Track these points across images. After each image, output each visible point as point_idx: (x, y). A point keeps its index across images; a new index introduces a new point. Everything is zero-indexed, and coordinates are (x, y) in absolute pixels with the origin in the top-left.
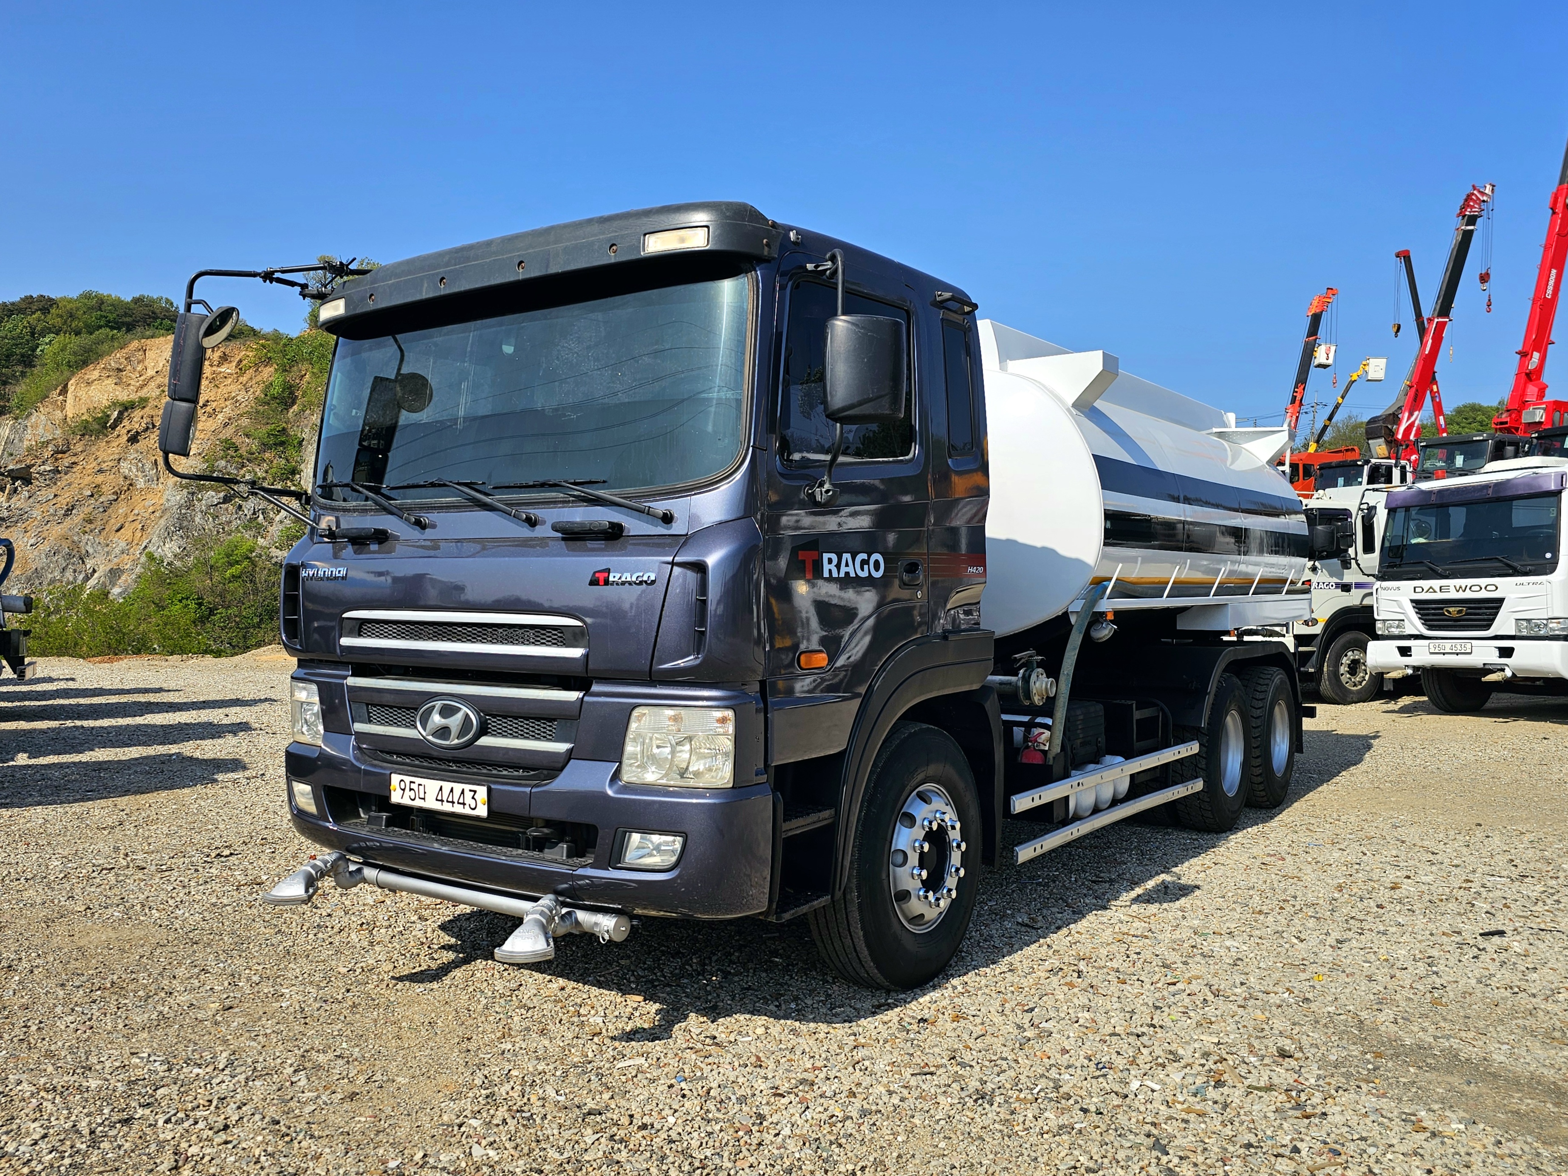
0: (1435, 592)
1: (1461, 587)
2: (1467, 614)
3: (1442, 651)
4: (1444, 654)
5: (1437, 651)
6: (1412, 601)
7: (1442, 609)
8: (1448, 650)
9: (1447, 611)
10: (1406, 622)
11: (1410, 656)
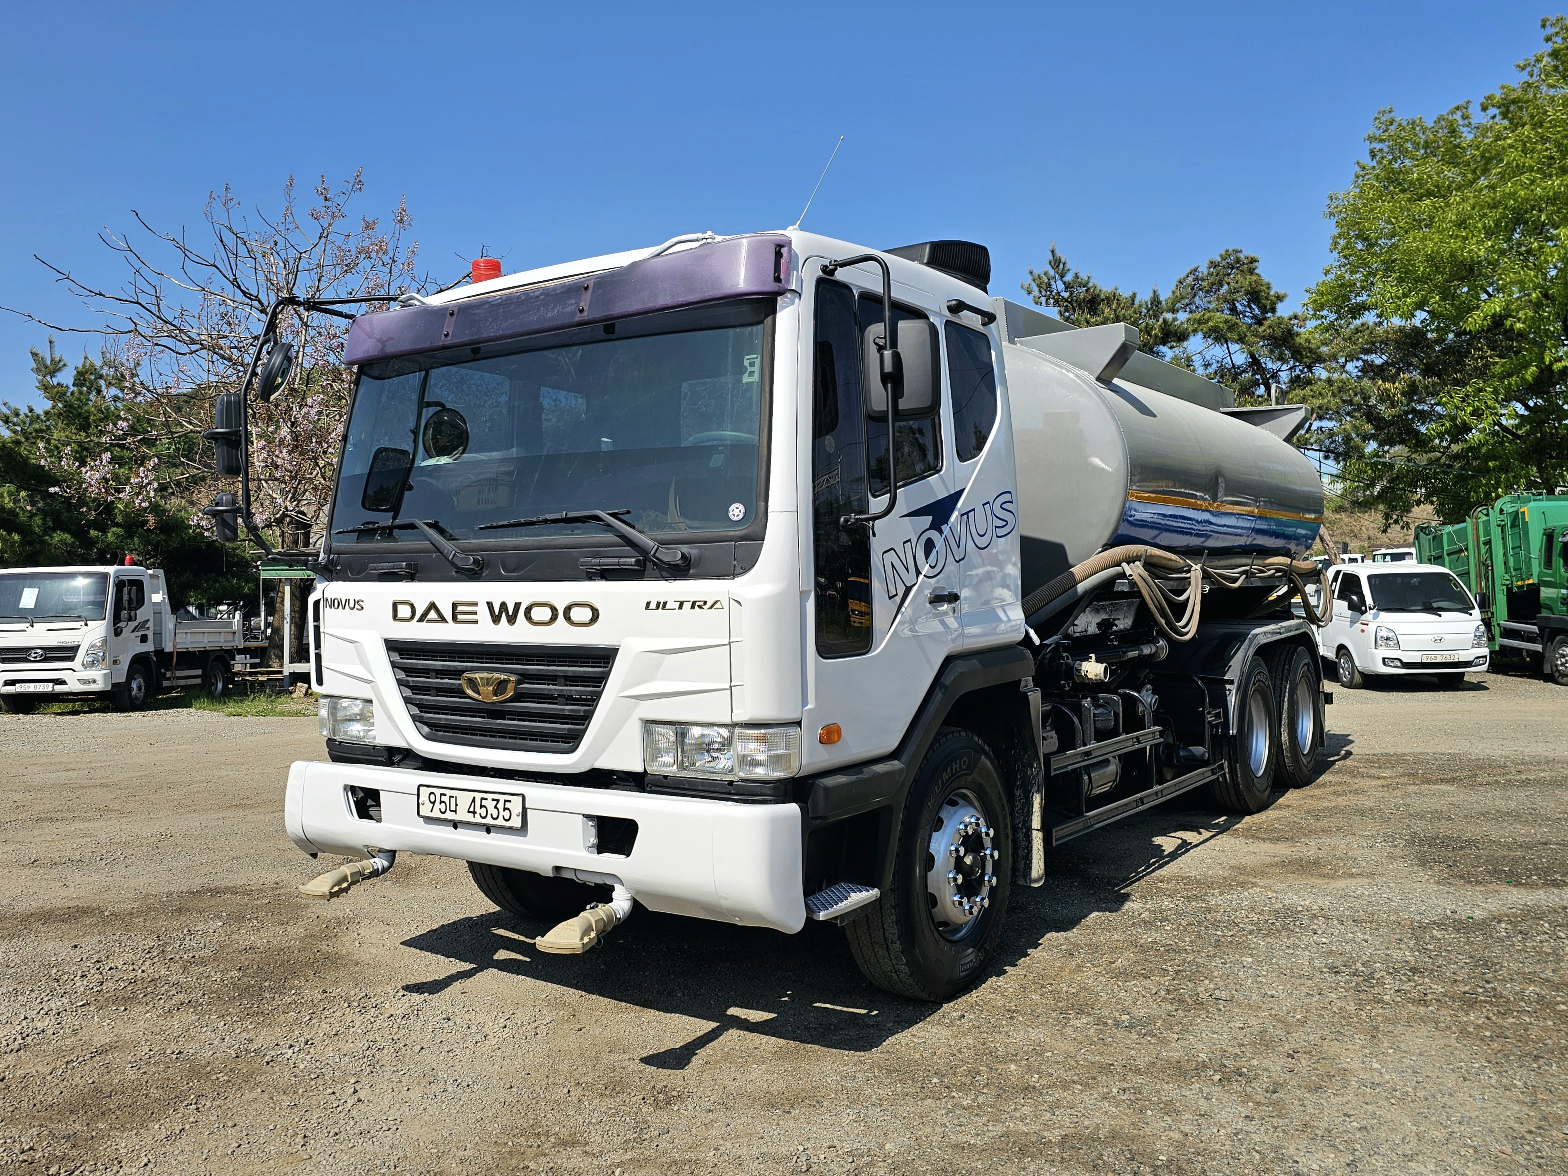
0: (443, 620)
1: (503, 605)
2: (519, 696)
3: (449, 815)
4: (455, 825)
5: (436, 814)
6: (392, 646)
7: (457, 674)
8: (462, 815)
9: (472, 683)
10: (376, 707)
11: (379, 821)
